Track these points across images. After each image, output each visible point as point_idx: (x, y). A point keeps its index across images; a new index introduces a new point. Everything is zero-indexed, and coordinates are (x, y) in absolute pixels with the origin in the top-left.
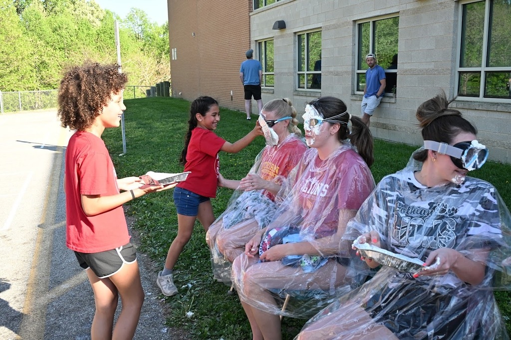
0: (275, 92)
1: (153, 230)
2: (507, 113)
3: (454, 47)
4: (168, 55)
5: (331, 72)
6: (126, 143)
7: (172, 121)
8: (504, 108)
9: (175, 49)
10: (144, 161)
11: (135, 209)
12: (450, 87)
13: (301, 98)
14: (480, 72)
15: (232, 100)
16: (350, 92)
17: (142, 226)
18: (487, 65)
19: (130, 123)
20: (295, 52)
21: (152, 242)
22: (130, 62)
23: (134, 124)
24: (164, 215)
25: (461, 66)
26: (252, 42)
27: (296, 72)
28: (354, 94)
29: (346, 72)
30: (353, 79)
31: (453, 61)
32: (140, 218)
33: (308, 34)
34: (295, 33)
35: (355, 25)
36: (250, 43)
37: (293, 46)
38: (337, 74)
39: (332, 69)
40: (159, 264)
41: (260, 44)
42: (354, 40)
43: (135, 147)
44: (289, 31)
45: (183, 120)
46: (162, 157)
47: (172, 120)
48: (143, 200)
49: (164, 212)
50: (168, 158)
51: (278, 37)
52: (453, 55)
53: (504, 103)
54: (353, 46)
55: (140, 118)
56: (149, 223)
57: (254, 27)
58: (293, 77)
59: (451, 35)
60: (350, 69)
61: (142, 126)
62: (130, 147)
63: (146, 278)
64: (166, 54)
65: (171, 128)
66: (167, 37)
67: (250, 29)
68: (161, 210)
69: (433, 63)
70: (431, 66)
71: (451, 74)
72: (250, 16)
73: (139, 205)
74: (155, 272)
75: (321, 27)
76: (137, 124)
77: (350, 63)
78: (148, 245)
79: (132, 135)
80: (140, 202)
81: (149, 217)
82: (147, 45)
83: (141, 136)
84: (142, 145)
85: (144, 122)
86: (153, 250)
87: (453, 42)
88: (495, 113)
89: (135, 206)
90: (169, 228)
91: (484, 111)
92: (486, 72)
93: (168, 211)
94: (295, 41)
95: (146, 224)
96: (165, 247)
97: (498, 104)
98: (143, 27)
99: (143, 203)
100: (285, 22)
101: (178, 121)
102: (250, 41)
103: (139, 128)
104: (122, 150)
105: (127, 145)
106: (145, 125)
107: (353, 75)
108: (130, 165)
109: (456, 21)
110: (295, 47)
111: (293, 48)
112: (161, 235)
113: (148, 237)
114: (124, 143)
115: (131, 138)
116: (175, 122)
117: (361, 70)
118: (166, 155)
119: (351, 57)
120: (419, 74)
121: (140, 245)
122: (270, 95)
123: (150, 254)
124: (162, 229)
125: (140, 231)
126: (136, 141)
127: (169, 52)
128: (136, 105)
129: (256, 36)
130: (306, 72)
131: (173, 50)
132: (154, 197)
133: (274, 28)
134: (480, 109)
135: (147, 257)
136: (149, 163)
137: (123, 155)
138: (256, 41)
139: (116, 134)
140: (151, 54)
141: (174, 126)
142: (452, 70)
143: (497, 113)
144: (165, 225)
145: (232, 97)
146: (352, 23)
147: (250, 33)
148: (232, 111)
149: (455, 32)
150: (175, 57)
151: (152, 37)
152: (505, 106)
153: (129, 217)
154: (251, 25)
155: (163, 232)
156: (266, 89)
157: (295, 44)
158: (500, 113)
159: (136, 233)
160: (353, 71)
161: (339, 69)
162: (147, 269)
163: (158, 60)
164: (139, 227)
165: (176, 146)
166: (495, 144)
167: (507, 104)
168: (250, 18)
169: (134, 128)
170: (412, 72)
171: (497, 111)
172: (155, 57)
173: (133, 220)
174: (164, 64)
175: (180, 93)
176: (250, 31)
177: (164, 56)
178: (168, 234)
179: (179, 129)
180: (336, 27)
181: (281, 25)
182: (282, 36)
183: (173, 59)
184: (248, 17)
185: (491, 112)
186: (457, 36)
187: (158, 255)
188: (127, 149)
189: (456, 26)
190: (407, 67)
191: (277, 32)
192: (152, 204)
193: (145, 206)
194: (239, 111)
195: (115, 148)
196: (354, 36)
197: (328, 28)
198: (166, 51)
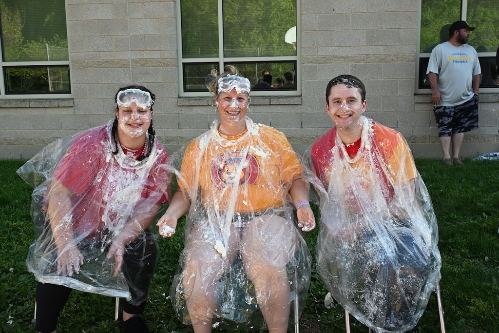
8: (38, 103)
88: (26, 110)
91: (12, 109)
97: (30, 100)
134: (8, 106)
143: (30, 110)
158: (33, 109)
166: (33, 141)
171: (29, 107)
185: (21, 109)
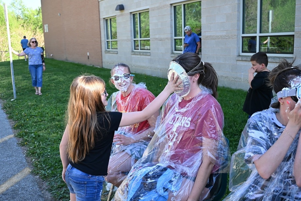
0: (118, 53)
1: (42, 156)
2: (275, 63)
3: (238, 20)
4: (41, 29)
5: (156, 39)
6: (16, 91)
7: (48, 75)
9: (47, 25)
10: (30, 104)
11: (26, 140)
12: (237, 47)
13: (137, 56)
14: (256, 37)
15: (88, 58)
16: (170, 52)
17: (33, 153)
18: (260, 32)
19: (17, 77)
20: (131, 25)
21: (42, 166)
22: (14, 34)
23: (20, 77)
24: (49, 144)
25: (243, 33)
26: (101, 19)
27: (132, 39)
28: (173, 53)
29: (167, 38)
30: (172, 43)
31: (238, 30)
32: (31, 148)
33: (140, 14)
34: (131, 13)
35: (172, 7)
36: (100, 20)
37: (130, 21)
38: (161, 40)
39: (157, 37)
40: (49, 183)
41: (107, 20)
42: (171, 17)
43: (23, 94)
44: (127, 11)
45: (56, 74)
46: (43, 100)
47: (48, 73)
48: (32, 133)
49: (49, 141)
50: (48, 101)
51: (119, 16)
52: (238, 26)
53: (272, 57)
54: (171, 21)
55: (24, 73)
56: (38, 151)
57: (102, 9)
58: (130, 42)
59: (236, 13)
60: (169, 36)
61: (26, 78)
62: (19, 94)
63: (40, 196)
64: (39, 28)
65: (48, 79)
66: (40, 17)
67: (99, 10)
68: (47, 140)
69: (225, 31)
70: (224, 33)
71: (237, 38)
72: (99, 2)
73: (29, 138)
74: (46, 190)
75: (148, 9)
76: (22, 77)
77: (169, 32)
78: (40, 168)
79: (19, 85)
80: (30, 135)
81: (38, 146)
82: (26, 23)
83: (26, 85)
84: (28, 92)
85: (27, 76)
86: (43, 172)
87: (238, 18)
89: (26, 138)
90: (54, 154)
92: (260, 37)
93: (52, 141)
94: (131, 18)
95: (36, 152)
96: (52, 169)
98: (22, 10)
99: (32, 136)
100: (124, 5)
101: (52, 74)
102: (100, 19)
103: (24, 80)
104: (13, 97)
105: (17, 93)
106: (28, 77)
107: (172, 40)
108: (20, 107)
109: (239, 4)
110: (131, 23)
111: (130, 23)
112: (49, 160)
113: (39, 162)
114: (14, 91)
115: (19, 87)
116: (50, 75)
117: (176, 36)
118: (46, 98)
119: (170, 28)
120: (216, 39)
121: (32, 169)
122: (116, 55)
123: (41, 176)
124: (48, 155)
125: (32, 158)
126: (23, 89)
127: (42, 27)
128: (21, 64)
129: (103, 15)
130: (139, 39)
131: (45, 25)
132: (40, 131)
133: (116, 10)
135: (40, 177)
136: (34, 105)
137: (14, 100)
138: (104, 18)
139: (7, 85)
140: (29, 29)
141: (50, 78)
142: (237, 36)
144: (51, 152)
145: (88, 57)
146: (170, 5)
147: (99, 13)
148: (89, 66)
149: (239, 11)
150: (47, 30)
151: (29, 17)
152: (273, 59)
153: (22, 146)
154: (100, 8)
155: (49, 157)
156: (112, 51)
157: (131, 20)
159: (29, 159)
160: (172, 37)
161: (162, 36)
162: (40, 188)
163: (34, 32)
164: (31, 155)
165: (53, 92)
167: (274, 57)
168: (99, 3)
169: (20, 80)
170: (211, 38)
172: (32, 31)
173: (26, 149)
174: (39, 35)
175: (51, 55)
176: (99, 12)
177: (38, 30)
178: (54, 159)
179: (54, 80)
180: (159, 8)
181: (121, 8)
182: (122, 15)
183: (46, 31)
184: (98, 2)
186: (240, 13)
187: (48, 176)
188: (16, 95)
189: (239, 7)
190: (208, 34)
191: (118, 12)
192: (39, 136)
193: (34, 138)
194: (94, 66)
195: (7, 95)
196: (171, 14)
197: (153, 9)
198: (39, 27)
